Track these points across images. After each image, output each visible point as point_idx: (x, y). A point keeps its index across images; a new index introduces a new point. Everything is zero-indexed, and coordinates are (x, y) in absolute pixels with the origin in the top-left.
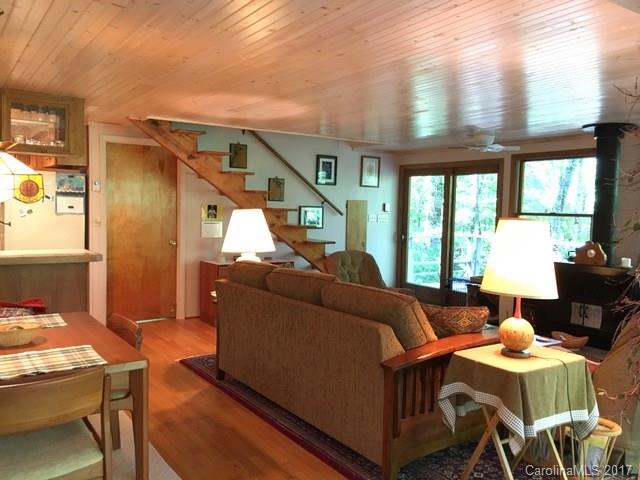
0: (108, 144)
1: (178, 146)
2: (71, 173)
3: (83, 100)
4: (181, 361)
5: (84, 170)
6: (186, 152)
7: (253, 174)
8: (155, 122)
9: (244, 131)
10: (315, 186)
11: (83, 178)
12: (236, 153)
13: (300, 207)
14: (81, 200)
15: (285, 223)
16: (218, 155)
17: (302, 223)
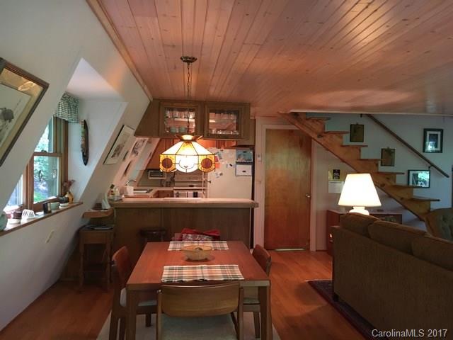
0: (267, 130)
1: (311, 129)
2: (245, 149)
3: (250, 104)
4: (309, 282)
5: (253, 148)
6: (316, 133)
7: (366, 146)
8: (296, 114)
9: (361, 115)
10: (422, 153)
11: (252, 152)
12: (355, 131)
13: (409, 171)
14: (251, 166)
15: (394, 184)
16: (340, 134)
17: (411, 184)
